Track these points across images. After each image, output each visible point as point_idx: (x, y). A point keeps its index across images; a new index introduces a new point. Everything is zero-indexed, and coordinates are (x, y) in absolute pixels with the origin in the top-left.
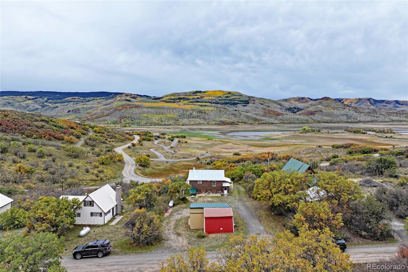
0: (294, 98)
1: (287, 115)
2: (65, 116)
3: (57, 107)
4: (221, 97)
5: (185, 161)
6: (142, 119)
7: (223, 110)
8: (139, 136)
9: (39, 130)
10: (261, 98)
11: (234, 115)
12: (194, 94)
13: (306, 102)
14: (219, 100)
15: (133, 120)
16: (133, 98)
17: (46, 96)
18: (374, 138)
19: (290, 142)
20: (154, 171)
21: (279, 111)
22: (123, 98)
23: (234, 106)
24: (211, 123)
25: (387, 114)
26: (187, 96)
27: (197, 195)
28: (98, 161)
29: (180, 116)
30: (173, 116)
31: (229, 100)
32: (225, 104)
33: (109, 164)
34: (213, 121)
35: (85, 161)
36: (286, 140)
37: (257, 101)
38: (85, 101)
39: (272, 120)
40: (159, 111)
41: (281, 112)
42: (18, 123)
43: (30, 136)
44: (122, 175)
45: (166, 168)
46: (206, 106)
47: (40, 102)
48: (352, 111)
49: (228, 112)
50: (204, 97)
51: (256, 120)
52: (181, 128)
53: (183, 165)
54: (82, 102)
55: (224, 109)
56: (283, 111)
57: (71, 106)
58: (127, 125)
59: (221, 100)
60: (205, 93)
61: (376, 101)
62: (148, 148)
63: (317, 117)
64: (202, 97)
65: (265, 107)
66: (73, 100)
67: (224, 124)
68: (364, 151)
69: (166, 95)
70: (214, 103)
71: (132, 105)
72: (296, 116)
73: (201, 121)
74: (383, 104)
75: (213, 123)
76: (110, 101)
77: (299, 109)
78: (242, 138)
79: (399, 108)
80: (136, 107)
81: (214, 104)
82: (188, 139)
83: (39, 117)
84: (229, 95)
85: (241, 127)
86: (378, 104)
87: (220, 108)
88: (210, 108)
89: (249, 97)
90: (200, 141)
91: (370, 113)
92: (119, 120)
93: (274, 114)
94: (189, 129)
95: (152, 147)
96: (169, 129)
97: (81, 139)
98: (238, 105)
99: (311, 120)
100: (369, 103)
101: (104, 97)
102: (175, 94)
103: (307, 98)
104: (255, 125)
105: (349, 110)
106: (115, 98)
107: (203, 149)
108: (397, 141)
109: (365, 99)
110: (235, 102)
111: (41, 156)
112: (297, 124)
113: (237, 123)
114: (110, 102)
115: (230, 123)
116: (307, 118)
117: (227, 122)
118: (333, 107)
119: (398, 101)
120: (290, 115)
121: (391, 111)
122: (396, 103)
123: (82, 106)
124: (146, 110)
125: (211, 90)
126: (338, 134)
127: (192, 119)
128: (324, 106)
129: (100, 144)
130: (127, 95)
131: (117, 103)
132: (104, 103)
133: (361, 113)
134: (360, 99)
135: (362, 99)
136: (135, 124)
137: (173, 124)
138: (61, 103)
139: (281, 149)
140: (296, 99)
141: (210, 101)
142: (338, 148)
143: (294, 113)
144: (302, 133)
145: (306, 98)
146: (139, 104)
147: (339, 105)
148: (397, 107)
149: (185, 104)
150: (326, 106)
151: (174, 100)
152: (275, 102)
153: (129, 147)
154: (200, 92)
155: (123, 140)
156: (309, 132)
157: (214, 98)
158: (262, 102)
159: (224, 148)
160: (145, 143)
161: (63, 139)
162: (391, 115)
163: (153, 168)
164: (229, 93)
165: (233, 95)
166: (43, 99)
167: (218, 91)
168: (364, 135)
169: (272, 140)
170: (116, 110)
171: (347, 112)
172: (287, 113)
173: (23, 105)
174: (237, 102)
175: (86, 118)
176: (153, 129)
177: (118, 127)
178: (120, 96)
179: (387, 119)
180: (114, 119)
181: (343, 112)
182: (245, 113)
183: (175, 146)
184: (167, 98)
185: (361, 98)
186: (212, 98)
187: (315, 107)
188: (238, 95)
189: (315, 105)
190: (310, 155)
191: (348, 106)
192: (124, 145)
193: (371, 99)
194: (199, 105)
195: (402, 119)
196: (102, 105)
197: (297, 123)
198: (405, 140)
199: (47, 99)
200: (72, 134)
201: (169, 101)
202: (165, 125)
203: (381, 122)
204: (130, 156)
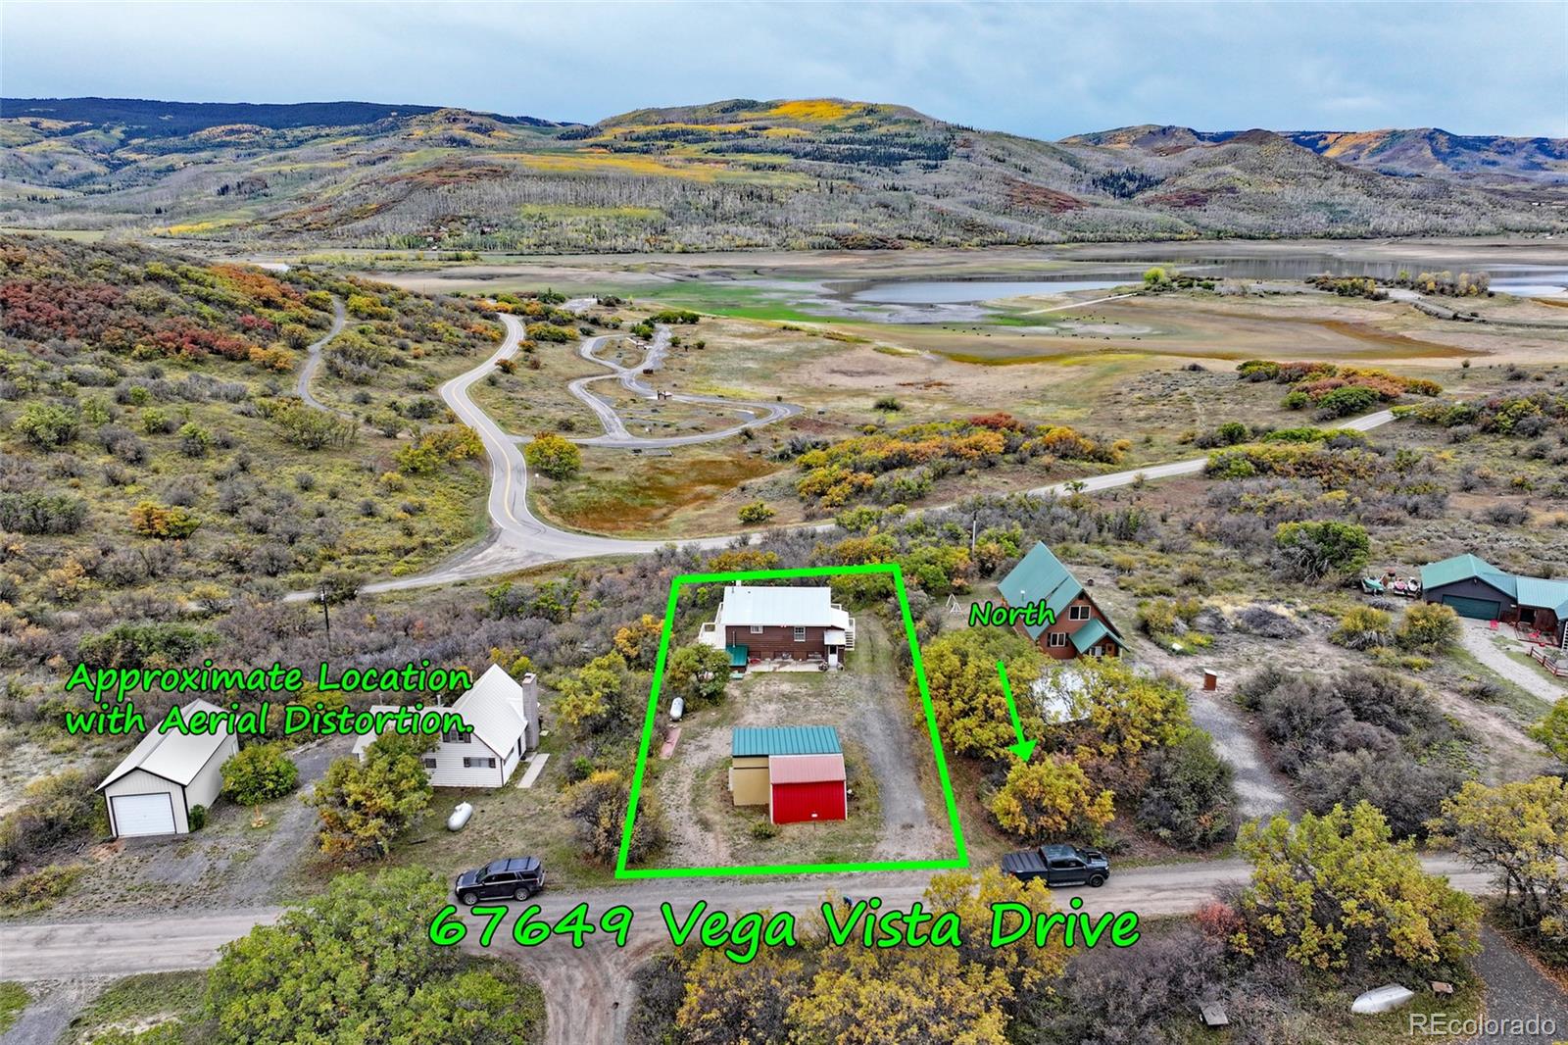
0: (1130, 131)
1: (1096, 205)
2: (211, 210)
3: (171, 169)
4: (834, 129)
5: (702, 445)
6: (523, 227)
7: (843, 188)
8: (521, 317)
9: (152, 322)
10: (999, 135)
11: (886, 206)
12: (728, 116)
13: (1178, 149)
14: (829, 142)
15: (487, 229)
16: (477, 130)
17: (116, 119)
18: (1408, 319)
19: (1093, 336)
20: (594, 495)
21: (1068, 190)
22: (437, 131)
23: (887, 170)
24: (793, 243)
25: (1490, 200)
26: (696, 122)
27: (751, 669)
28: (398, 461)
29: (671, 215)
30: (643, 212)
31: (869, 143)
32: (854, 158)
33: (435, 472)
34: (802, 235)
35: (348, 461)
36: (1078, 328)
37: (981, 147)
38: (284, 144)
39: (1035, 229)
40: (587, 188)
41: (1072, 194)
42: (69, 294)
43: (122, 347)
44: (490, 521)
45: (636, 479)
46: (774, 168)
47: (96, 148)
48: (1352, 189)
49: (862, 197)
50: (765, 128)
51: (971, 227)
52: (678, 268)
53: (694, 464)
54: (272, 147)
55: (847, 183)
56: (1083, 187)
57: (230, 167)
58: (467, 253)
59: (836, 142)
60: (773, 112)
61: (1459, 143)
62: (560, 378)
63: (1214, 215)
64: (760, 129)
65: (1010, 172)
66: (232, 138)
67: (847, 247)
68: (1342, 402)
69: (613, 119)
70: (806, 155)
71: (475, 164)
72: (1132, 211)
73: (756, 234)
74: (1483, 156)
75: (804, 241)
76: (384, 144)
77: (1146, 182)
78: (914, 314)
79: (1543, 173)
80: (496, 173)
81: (805, 162)
82: (710, 327)
83: (136, 261)
84: (868, 120)
85: (914, 258)
86: (1466, 156)
87: (832, 177)
88: (793, 180)
89: (948, 129)
90: (751, 336)
91: (1426, 197)
92: (432, 233)
93: (1044, 204)
94: (709, 270)
95: (576, 371)
96: (633, 271)
97: (310, 348)
98: (904, 163)
99: (1189, 226)
100: (1428, 153)
101: (357, 127)
102: (649, 112)
103: (1184, 130)
104: (967, 250)
105: (1344, 185)
106: (405, 131)
107: (765, 377)
108: (1492, 333)
109: (1415, 133)
110: (892, 150)
111: (195, 450)
112: (1131, 245)
113: (897, 242)
114: (384, 150)
115: (868, 243)
116: (1173, 219)
117: (860, 237)
118: (1281, 172)
119: (1546, 140)
120: (1109, 209)
121: (1508, 187)
122: (1538, 148)
123: (275, 169)
124: (534, 187)
125: (795, 98)
126: (1280, 300)
127: (720, 227)
128: (1244, 169)
129: (385, 369)
130: (452, 118)
131: (418, 156)
132: (363, 152)
133: (1387, 196)
134: (1394, 134)
135: (1404, 134)
136: (495, 246)
137: (647, 247)
138: (186, 150)
139: (1054, 373)
140: (1139, 136)
141: (792, 146)
142: (1258, 381)
143: (1123, 195)
144: (1144, 295)
145: (1177, 129)
146: (507, 162)
147: (1305, 166)
148: (1539, 166)
149: (690, 160)
150: (1253, 170)
151: (644, 140)
152: (1051, 150)
153: (492, 382)
154: (751, 105)
155: (464, 346)
156: (1172, 290)
157: (808, 135)
158: (999, 153)
159: (843, 369)
160: (547, 352)
161: (246, 358)
162: (1503, 207)
163: (591, 483)
164: (871, 111)
165: (887, 119)
166: (106, 131)
167: (824, 100)
168: (1377, 303)
169: (1026, 325)
170: (413, 186)
171: (1333, 195)
172: (1097, 199)
173: (28, 158)
174: (901, 150)
175: (298, 220)
176: (569, 271)
177: (429, 264)
178: (422, 123)
179: (1484, 225)
180: (414, 226)
181: (1319, 194)
182: (930, 200)
183: (660, 366)
184: (619, 131)
185: (1400, 128)
186: (798, 131)
187: (1209, 171)
188: (907, 122)
189: (1211, 164)
190: (1150, 410)
191: (1340, 168)
192: (468, 369)
193: (1441, 132)
194: (747, 165)
195: (1542, 223)
196: (354, 160)
197: (1131, 240)
198: (1519, 330)
199: (123, 132)
200: (273, 331)
201: (627, 144)
202: (614, 251)
203: (1462, 234)
204: (503, 424)
